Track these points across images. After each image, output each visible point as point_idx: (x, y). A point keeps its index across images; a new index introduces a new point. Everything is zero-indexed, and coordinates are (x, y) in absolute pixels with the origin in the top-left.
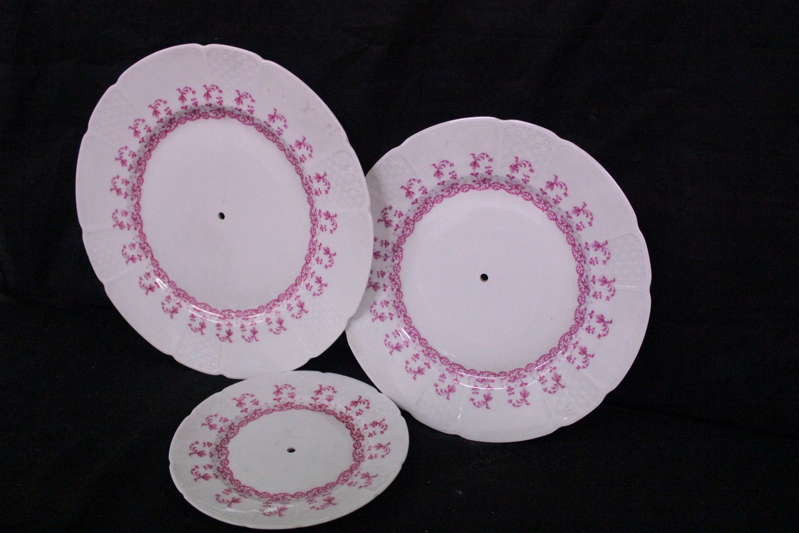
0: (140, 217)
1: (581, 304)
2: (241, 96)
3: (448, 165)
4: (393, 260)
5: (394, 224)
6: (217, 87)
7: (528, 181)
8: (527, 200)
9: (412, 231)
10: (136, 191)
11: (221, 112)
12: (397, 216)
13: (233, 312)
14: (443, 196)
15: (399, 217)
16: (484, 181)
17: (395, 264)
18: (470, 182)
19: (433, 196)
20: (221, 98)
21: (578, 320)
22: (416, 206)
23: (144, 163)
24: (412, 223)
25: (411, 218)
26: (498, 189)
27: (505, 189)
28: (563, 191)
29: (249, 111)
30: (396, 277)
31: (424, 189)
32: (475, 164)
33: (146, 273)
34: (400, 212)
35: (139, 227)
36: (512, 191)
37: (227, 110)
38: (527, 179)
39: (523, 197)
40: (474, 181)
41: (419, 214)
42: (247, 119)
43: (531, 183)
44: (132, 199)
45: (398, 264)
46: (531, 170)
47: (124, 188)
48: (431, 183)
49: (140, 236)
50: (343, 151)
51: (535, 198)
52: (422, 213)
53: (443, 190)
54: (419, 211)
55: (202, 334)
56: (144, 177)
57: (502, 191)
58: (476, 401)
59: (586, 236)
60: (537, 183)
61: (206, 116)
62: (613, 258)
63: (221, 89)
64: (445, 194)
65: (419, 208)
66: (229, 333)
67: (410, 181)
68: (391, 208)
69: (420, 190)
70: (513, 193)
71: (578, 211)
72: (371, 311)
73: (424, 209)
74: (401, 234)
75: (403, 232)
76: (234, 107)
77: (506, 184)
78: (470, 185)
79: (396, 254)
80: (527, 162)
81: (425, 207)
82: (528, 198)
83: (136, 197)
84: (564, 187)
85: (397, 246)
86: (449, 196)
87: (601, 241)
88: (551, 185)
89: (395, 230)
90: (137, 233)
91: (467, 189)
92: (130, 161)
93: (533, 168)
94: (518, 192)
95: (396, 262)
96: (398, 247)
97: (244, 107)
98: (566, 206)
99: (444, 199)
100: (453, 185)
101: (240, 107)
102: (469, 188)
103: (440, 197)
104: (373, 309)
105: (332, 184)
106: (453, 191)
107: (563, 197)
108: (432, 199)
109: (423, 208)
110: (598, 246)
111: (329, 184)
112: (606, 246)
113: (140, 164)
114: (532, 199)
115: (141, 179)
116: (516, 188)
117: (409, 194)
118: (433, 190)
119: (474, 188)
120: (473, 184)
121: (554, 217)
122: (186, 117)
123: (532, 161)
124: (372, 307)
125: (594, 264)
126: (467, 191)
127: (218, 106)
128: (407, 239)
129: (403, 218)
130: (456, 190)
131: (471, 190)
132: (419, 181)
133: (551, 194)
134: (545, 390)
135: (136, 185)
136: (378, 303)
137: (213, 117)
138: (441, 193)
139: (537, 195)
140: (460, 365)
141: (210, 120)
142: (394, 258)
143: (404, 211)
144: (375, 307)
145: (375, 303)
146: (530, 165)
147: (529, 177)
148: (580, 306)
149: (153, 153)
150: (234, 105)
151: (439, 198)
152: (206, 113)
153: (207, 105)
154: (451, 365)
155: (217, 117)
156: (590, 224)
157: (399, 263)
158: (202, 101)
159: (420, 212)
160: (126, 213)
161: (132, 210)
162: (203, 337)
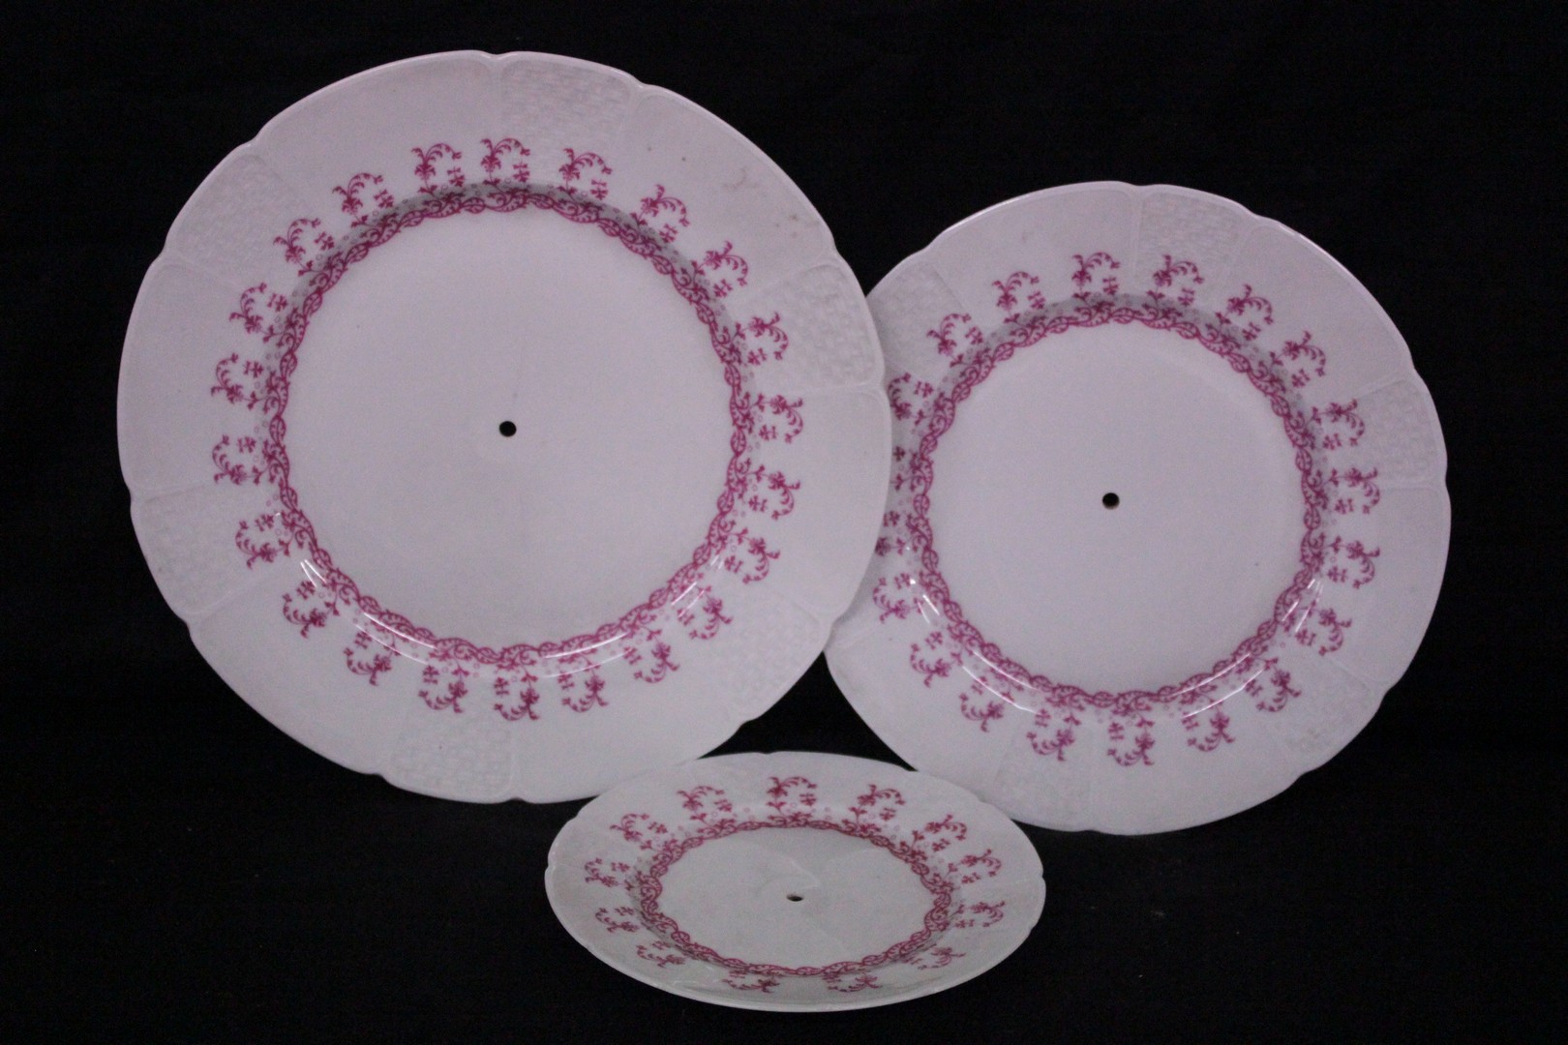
0: (283, 451)
1: (1311, 529)
2: (575, 162)
3: (1026, 282)
4: (912, 488)
5: (914, 410)
6: (517, 143)
7: (1191, 300)
8: (1187, 337)
9: (949, 423)
10: (277, 388)
11: (518, 196)
12: (921, 393)
13: (533, 649)
14: (1013, 345)
15: (925, 395)
16: (1100, 307)
17: (917, 495)
18: (1069, 312)
19: (994, 345)
20: (525, 166)
21: (1308, 560)
22: (959, 368)
23: (301, 322)
24: (949, 404)
25: (948, 395)
26: (1127, 322)
27: (1143, 320)
28: (1263, 313)
29: (593, 192)
30: (921, 522)
31: (975, 334)
32: (1082, 276)
33: (303, 584)
34: (927, 385)
35: (280, 475)
36: (1157, 323)
37: (533, 191)
38: (1190, 296)
39: (1180, 333)
40: (1078, 310)
41: (964, 386)
42: (587, 210)
43: (1198, 303)
44: (266, 409)
45: (924, 495)
46: (1198, 280)
47: (249, 384)
48: (991, 320)
49: (282, 496)
50: (823, 267)
51: (1204, 332)
52: (969, 383)
53: (1013, 333)
54: (964, 378)
55: (457, 710)
56: (298, 353)
57: (1136, 324)
58: (1120, 753)
59: (1314, 396)
60: (1210, 302)
61: (476, 205)
62: (1369, 431)
63: (526, 147)
64: (1018, 339)
65: (963, 374)
66: (530, 698)
67: (947, 318)
68: (906, 378)
69: (967, 336)
70: (1159, 327)
71: (1293, 349)
72: (875, 599)
73: (974, 375)
74: (927, 431)
75: (931, 426)
76: (556, 185)
77: (1144, 311)
78: (1068, 319)
79: (918, 473)
80: (1188, 264)
81: (975, 371)
82: (1189, 334)
83: (276, 404)
84: (1265, 307)
85: (919, 456)
86: (1026, 344)
87: (1344, 401)
88: (1238, 305)
89: (917, 423)
90: (275, 488)
91: (1063, 326)
92: (269, 317)
93: (1201, 275)
94: (1169, 323)
95: (920, 489)
96: (923, 458)
97: (583, 185)
98: (1270, 341)
99: (1017, 350)
100: (1035, 320)
101: (574, 183)
102: (1068, 324)
103: (1008, 347)
104: (879, 595)
105: (794, 337)
106: (1035, 331)
107: (1263, 325)
108: (991, 353)
109: (971, 373)
110: (1337, 412)
111: (785, 338)
112: (1355, 411)
113: (294, 326)
114: (1197, 335)
115: (290, 360)
116: (1163, 314)
117: (945, 345)
118: (994, 334)
119: (1077, 324)
120: (1076, 315)
121: (1244, 366)
122: (425, 210)
123: (1198, 260)
124: (876, 590)
125: (1333, 448)
126: (1063, 330)
127: (516, 183)
128: (939, 439)
129: (932, 398)
130: (1041, 331)
131: (1072, 329)
132: (966, 318)
133: (1239, 322)
134: (1261, 706)
135: (278, 374)
136: (890, 580)
137: (493, 208)
138: (1009, 339)
139: (1209, 327)
140: (1074, 688)
141: (487, 214)
142: (915, 483)
143: (936, 382)
144: (884, 590)
145: (883, 582)
146: (1195, 270)
147: (1192, 293)
148: (1309, 533)
149: (327, 296)
150: (558, 180)
151: (1007, 350)
152: (478, 200)
153: (486, 182)
154: (1054, 689)
155: (504, 207)
156: (1320, 372)
157: (926, 491)
158: (475, 173)
159: (965, 382)
160: (251, 444)
161: (265, 434)
162: (459, 719)
